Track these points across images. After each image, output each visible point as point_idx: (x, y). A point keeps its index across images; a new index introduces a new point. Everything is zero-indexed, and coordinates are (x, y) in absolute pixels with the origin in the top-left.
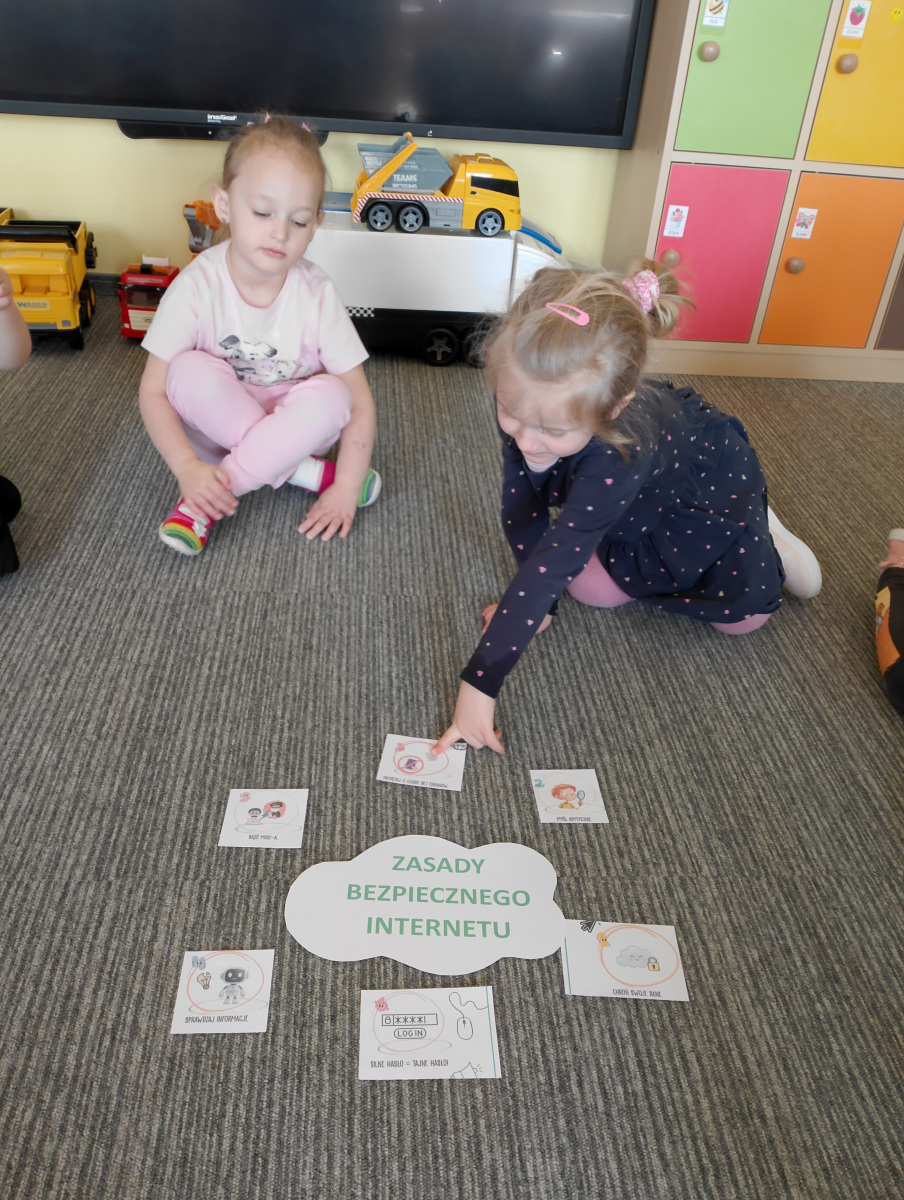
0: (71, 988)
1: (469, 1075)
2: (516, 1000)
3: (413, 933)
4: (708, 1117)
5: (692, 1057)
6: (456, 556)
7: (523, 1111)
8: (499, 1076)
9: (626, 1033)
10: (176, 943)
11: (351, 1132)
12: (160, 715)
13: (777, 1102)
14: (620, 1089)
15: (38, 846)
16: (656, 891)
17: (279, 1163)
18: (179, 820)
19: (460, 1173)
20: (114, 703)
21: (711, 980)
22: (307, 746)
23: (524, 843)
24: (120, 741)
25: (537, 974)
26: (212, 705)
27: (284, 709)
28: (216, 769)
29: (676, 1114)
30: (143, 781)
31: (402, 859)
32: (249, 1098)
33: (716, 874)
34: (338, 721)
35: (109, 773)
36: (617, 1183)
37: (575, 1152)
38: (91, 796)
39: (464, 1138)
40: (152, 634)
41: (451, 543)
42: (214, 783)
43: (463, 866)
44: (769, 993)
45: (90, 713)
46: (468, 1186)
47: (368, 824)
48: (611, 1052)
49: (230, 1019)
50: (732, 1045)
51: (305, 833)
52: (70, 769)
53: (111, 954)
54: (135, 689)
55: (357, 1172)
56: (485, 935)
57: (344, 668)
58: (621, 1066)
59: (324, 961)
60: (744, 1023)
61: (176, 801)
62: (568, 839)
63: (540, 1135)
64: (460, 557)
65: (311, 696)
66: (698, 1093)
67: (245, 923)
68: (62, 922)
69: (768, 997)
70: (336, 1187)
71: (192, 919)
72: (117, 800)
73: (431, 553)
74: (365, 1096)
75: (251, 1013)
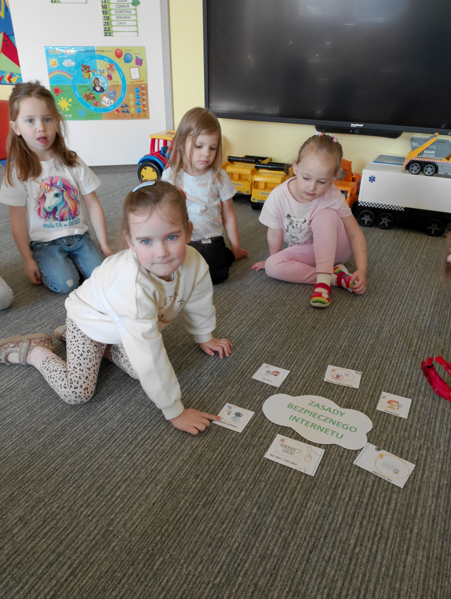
0: (190, 400)
1: (302, 471)
2: (332, 458)
3: (305, 425)
4: (388, 521)
5: (393, 502)
6: (396, 310)
7: (316, 488)
8: (313, 475)
9: (371, 483)
10: (226, 400)
11: (254, 469)
12: (251, 335)
13: (422, 529)
14: (357, 498)
15: (198, 361)
16: (413, 447)
17: (228, 468)
18: (243, 367)
19: (284, 495)
20: (238, 328)
21: (418, 482)
22: (297, 358)
23: (365, 414)
24: (235, 339)
25: (346, 454)
26: (270, 337)
27: (295, 345)
28: (262, 356)
29: (375, 515)
30: (237, 352)
31: (314, 402)
32: (228, 448)
33: (446, 450)
34: (313, 354)
36: (339, 523)
37: (328, 508)
39: (291, 486)
40: (260, 311)
41: (396, 305)
42: (259, 360)
43: (336, 412)
44: (443, 496)
45: (229, 329)
46: (285, 499)
47: (307, 388)
48: (361, 486)
49: (232, 425)
50: (414, 505)
51: (283, 384)
53: (205, 396)
54: (247, 325)
55: (250, 480)
56: (332, 435)
57: (324, 338)
58: (362, 492)
59: (270, 421)
60: (424, 501)
61: (244, 361)
62: (385, 418)
63: (318, 497)
64: (397, 311)
65: (307, 344)
66: (389, 512)
67: (249, 402)
68: (195, 383)
69: (441, 498)
70: (241, 481)
71: (234, 395)
73: (385, 307)
74: (264, 462)
75: (239, 426)
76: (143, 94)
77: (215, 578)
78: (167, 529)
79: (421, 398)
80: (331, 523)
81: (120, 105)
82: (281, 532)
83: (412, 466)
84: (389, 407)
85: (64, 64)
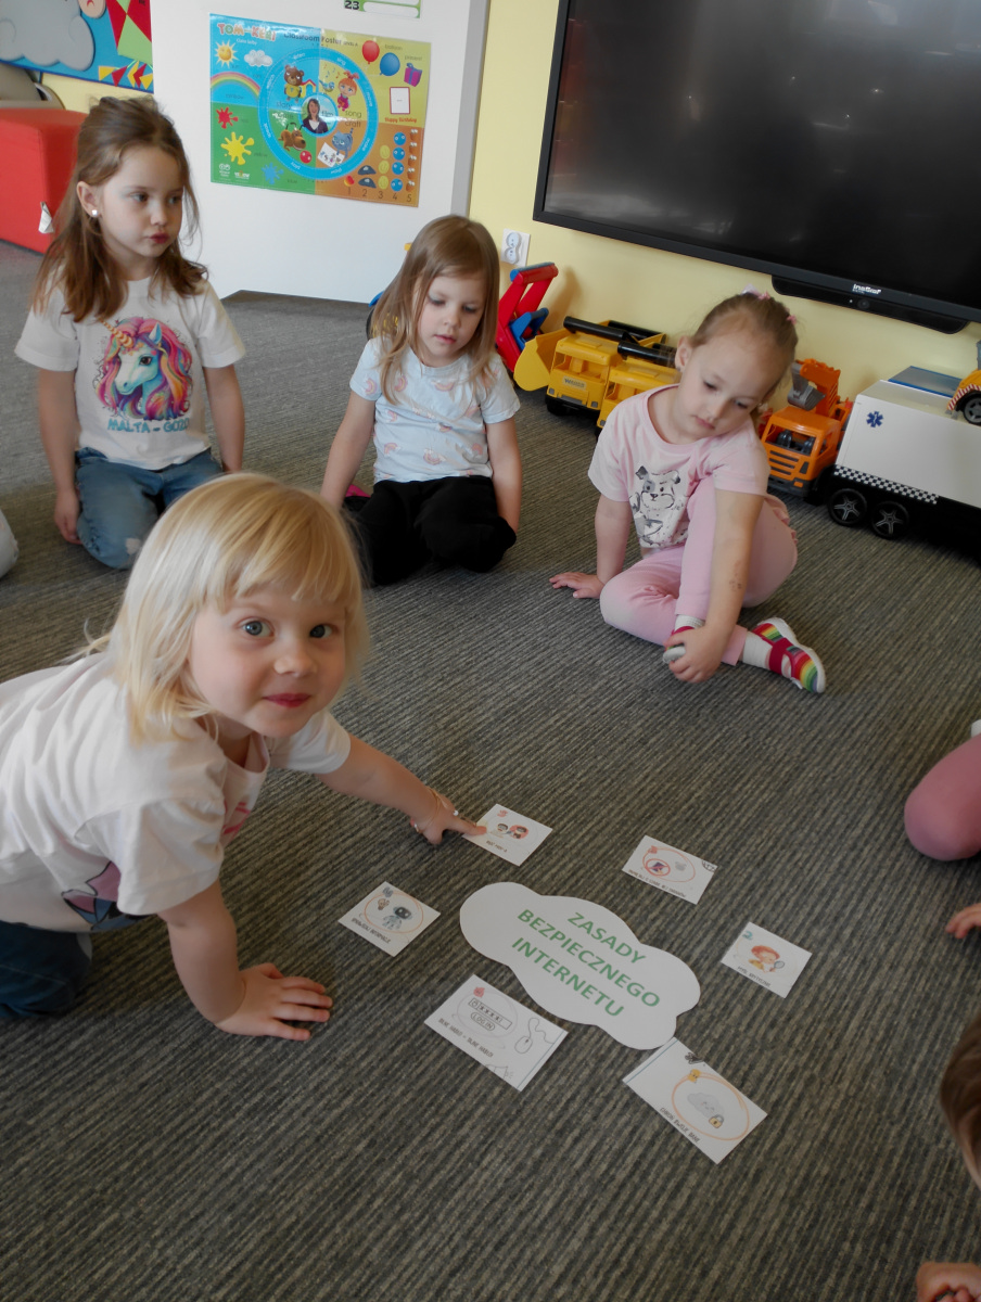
0: (306, 860)
1: (500, 1073)
2: (580, 1058)
3: (545, 967)
4: (657, 1236)
5: (686, 1192)
6: (847, 734)
7: (517, 1124)
8: (521, 1089)
9: (647, 1137)
10: (386, 874)
11: (393, 1050)
12: (495, 734)
13: (730, 1273)
14: (604, 1167)
16: (777, 1070)
17: (335, 1034)
19: (438, 1125)
20: (473, 711)
21: (761, 1158)
22: (580, 807)
23: (692, 967)
24: (456, 737)
25: (614, 1054)
26: (536, 745)
27: (585, 775)
28: (502, 787)
29: (633, 1214)
30: (448, 769)
31: (582, 917)
32: (353, 986)
33: (851, 1094)
34: (619, 803)
35: (432, 753)
36: (542, 1217)
37: (529, 1176)
38: (410, 760)
39: (461, 1107)
40: (535, 681)
41: (852, 722)
42: (493, 794)
43: (624, 950)
44: (808, 1204)
45: (452, 710)
46: (437, 1135)
47: (577, 881)
48: (622, 1140)
49: (379, 935)
50: (732, 1211)
51: (527, 860)
52: (411, 738)
53: (344, 856)
54: (493, 710)
55: (376, 1073)
56: (597, 1003)
57: (658, 770)
58: (621, 1153)
59: (467, 944)
60: (759, 1205)
61: (459, 792)
62: (734, 987)
63: (515, 1146)
64: (850, 736)
65: (613, 776)
66: (666, 1216)
67: (437, 889)
68: (332, 822)
69: (803, 1206)
70: (355, 1071)
71: (407, 866)
73: (824, 721)
74: (420, 1036)
75: (394, 942)
76: (411, 150)
77: (217, 1288)
78: (149, 1152)
79: (835, 954)
80: (522, 1214)
81: (358, 167)
82: (402, 1211)
83: (758, 1115)
84: (752, 962)
85: (249, 59)
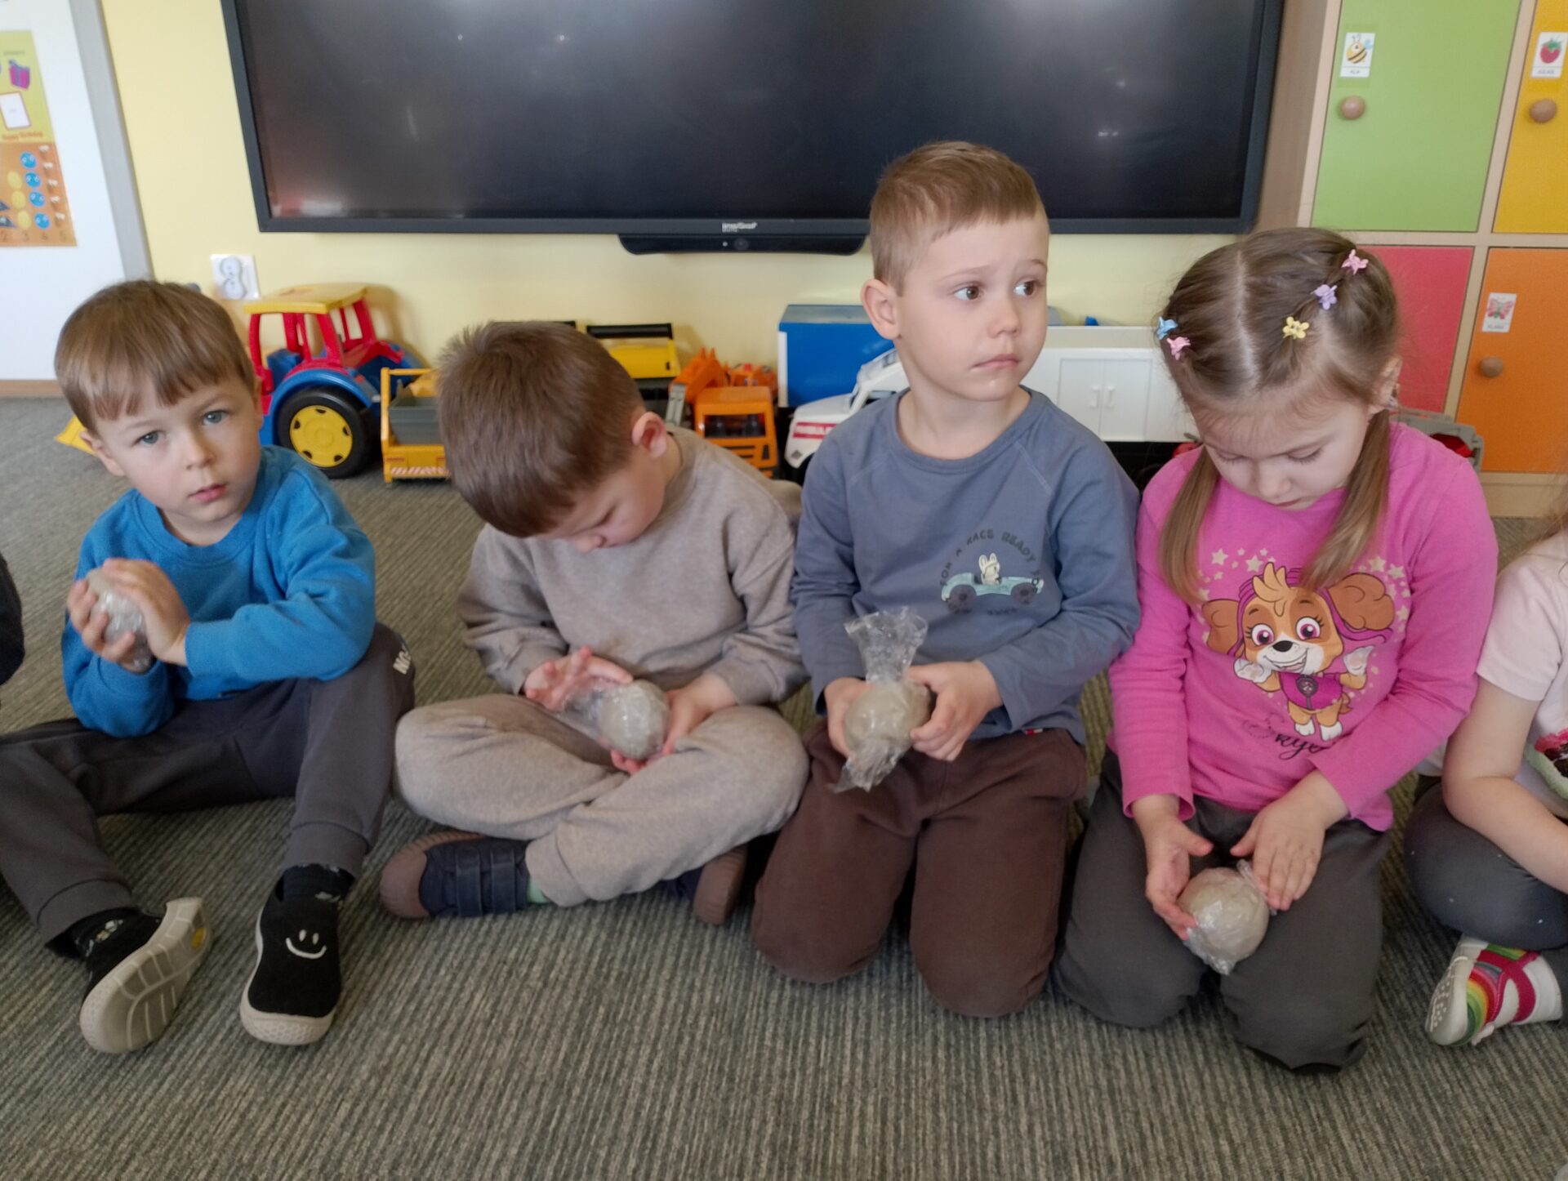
72: (562, 1072)
